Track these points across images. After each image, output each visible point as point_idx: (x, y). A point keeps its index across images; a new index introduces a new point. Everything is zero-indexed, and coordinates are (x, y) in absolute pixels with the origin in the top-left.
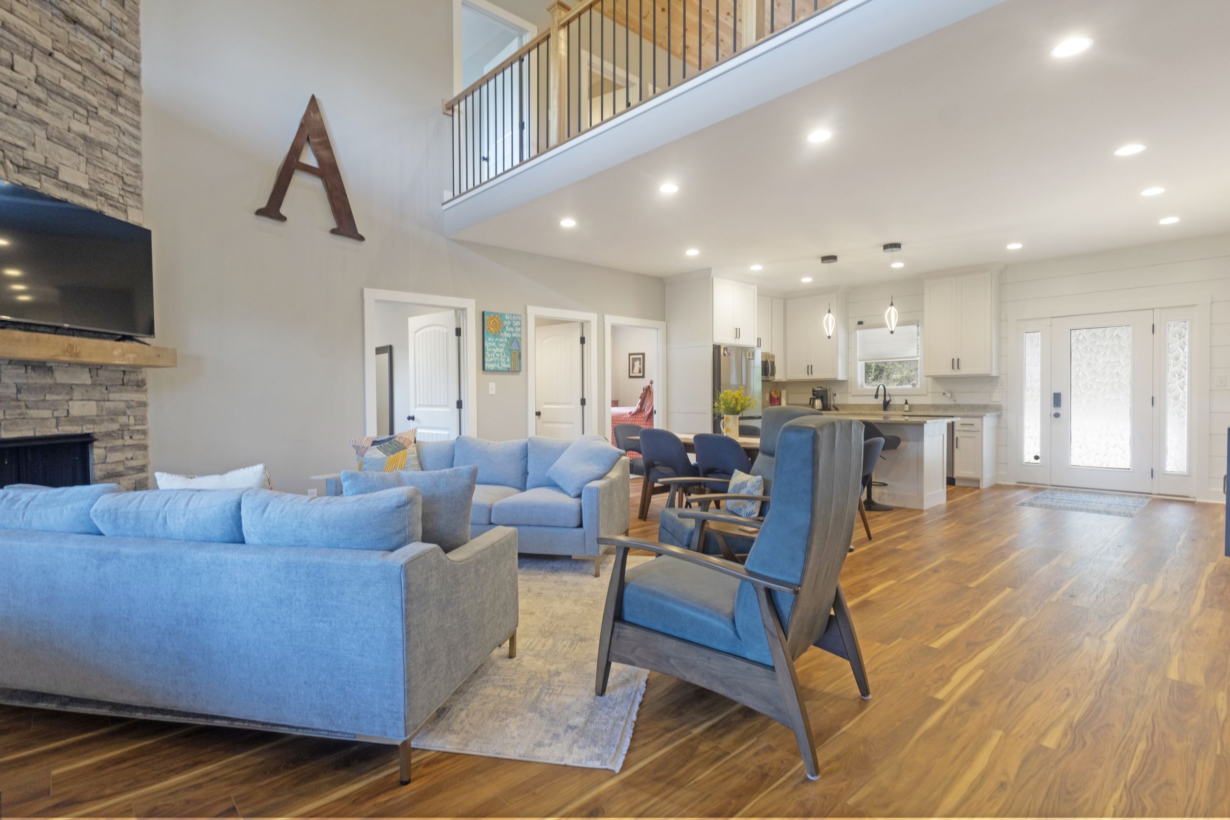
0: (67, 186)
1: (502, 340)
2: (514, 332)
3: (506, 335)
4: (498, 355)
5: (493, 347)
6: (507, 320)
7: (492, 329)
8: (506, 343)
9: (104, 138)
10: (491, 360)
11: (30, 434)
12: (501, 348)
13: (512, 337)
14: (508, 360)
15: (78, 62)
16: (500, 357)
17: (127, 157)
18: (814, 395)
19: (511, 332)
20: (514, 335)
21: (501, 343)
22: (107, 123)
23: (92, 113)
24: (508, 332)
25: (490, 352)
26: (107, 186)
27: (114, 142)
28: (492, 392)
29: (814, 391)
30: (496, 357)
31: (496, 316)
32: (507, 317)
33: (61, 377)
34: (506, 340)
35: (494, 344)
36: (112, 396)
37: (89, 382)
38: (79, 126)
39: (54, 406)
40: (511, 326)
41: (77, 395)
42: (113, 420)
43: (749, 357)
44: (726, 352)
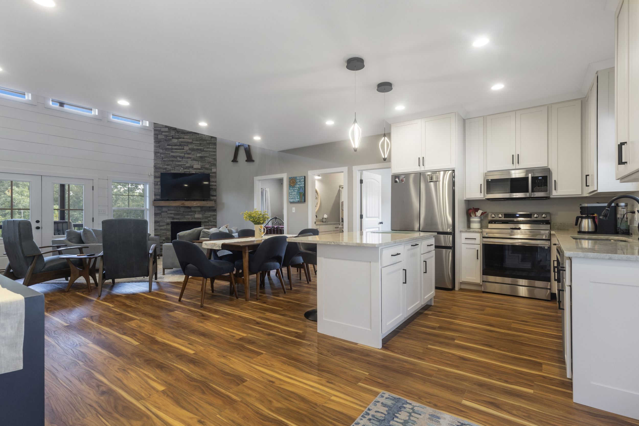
0: (195, 169)
1: (296, 188)
2: (301, 184)
3: (297, 186)
4: (294, 195)
5: (292, 192)
6: (298, 179)
7: (292, 184)
8: (298, 190)
9: (205, 155)
10: (291, 198)
11: (186, 221)
12: (295, 192)
13: (300, 186)
14: (298, 197)
15: (199, 141)
16: (295, 196)
17: (212, 157)
18: (582, 213)
19: (300, 185)
20: (301, 186)
21: (295, 190)
22: (206, 151)
23: (201, 150)
24: (298, 185)
25: (291, 194)
26: (206, 166)
27: (208, 155)
28: (294, 211)
29: (581, 208)
30: (293, 196)
31: (294, 179)
32: (298, 178)
33: (193, 209)
34: (297, 188)
35: (293, 191)
36: (206, 213)
37: (200, 210)
38: (198, 155)
39: (191, 215)
40: (300, 182)
41: (197, 213)
42: (206, 219)
43: (432, 180)
44: (397, 180)
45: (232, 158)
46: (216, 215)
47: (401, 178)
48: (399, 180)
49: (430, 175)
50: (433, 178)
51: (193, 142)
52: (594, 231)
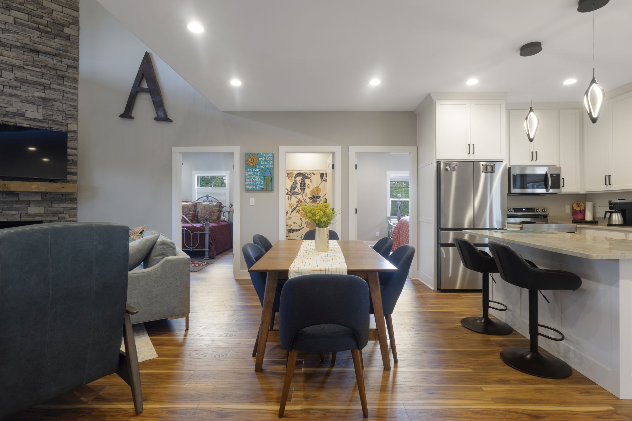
0: (30, 119)
1: (258, 170)
2: (267, 165)
3: (261, 166)
4: (254, 180)
5: (251, 175)
6: (262, 157)
7: (250, 164)
8: (261, 172)
9: (53, 97)
10: (250, 183)
11: (5, 220)
12: (257, 175)
13: (265, 168)
14: (262, 183)
15: (39, 68)
16: (256, 181)
17: (69, 103)
18: (611, 208)
19: (265, 165)
20: (267, 167)
21: (257, 172)
22: (55, 90)
23: (45, 87)
24: (262, 165)
25: (249, 179)
26: (54, 117)
27: (59, 97)
28: (252, 204)
29: (610, 204)
30: (253, 181)
31: (254, 155)
32: (262, 155)
33: (22, 198)
34: (261, 170)
35: (252, 173)
36: (53, 205)
37: (40, 199)
38: (37, 94)
39: (18, 209)
40: (265, 160)
41: (31, 205)
42: (54, 216)
43: (486, 170)
44: (448, 167)
45: (122, 111)
46: (75, 209)
47: (452, 166)
48: (450, 168)
49: (485, 165)
50: (487, 168)
51: (26, 67)
52: (623, 224)
